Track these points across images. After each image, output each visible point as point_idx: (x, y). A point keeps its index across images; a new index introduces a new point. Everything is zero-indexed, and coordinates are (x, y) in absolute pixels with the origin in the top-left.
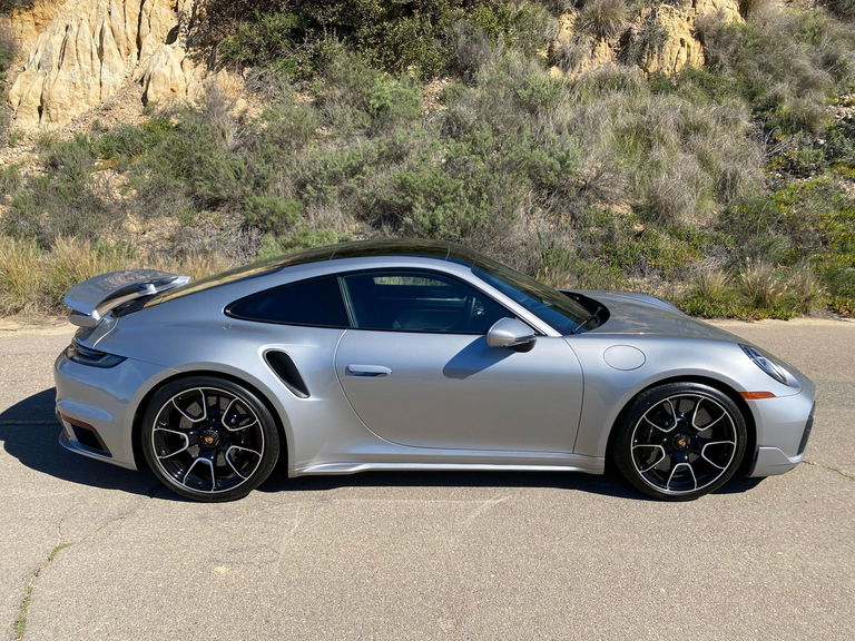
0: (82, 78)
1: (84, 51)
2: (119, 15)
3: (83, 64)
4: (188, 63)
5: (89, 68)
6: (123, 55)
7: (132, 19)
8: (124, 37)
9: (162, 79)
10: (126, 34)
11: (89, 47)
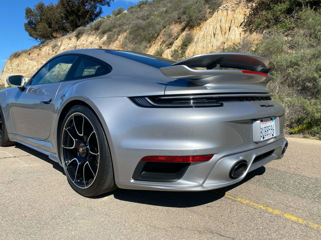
0: (207, 45)
1: (209, 35)
2: (224, 21)
3: (208, 40)
4: (243, 33)
5: (210, 41)
6: (223, 35)
7: (228, 22)
8: (224, 28)
9: (230, 40)
10: (225, 27)
11: (211, 34)
